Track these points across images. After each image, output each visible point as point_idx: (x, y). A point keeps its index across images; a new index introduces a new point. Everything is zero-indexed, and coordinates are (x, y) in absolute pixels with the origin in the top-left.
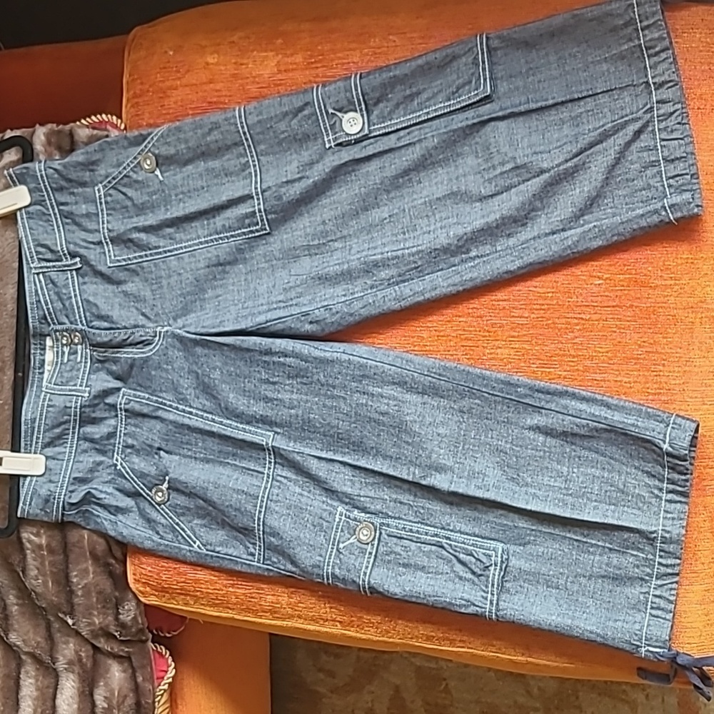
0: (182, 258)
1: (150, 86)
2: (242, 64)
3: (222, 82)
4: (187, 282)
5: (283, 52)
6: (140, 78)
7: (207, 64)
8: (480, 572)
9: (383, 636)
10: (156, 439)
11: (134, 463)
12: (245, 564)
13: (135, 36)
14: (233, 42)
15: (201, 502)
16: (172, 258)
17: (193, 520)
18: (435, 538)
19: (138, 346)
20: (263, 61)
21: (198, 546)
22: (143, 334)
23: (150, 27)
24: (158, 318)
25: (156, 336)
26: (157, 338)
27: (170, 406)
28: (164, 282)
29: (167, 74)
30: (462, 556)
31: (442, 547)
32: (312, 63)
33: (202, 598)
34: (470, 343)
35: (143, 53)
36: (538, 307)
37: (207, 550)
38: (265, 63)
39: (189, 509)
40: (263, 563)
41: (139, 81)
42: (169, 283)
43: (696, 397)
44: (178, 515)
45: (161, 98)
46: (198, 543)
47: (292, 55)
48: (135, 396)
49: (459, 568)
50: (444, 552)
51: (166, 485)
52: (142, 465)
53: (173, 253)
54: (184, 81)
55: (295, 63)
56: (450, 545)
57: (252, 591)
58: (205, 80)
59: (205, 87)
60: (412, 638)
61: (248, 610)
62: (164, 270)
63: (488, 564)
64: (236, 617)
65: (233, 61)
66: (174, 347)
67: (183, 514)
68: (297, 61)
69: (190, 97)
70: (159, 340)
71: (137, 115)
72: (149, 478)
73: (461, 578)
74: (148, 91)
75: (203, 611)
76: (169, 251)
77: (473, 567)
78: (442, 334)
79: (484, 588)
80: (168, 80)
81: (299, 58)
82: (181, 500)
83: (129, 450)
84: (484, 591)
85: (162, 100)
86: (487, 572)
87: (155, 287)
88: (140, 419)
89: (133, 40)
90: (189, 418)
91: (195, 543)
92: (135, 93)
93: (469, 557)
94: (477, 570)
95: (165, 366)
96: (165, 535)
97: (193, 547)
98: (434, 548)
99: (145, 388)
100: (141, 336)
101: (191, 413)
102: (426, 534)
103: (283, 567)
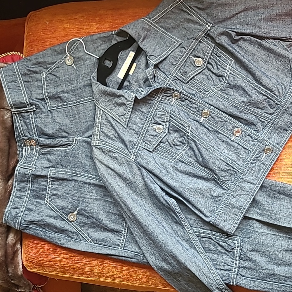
0: (86, 105)
1: (38, 37)
2: (81, 28)
3: (72, 36)
4: (89, 115)
5: (99, 23)
6: (33, 34)
7: (65, 28)
8: (230, 251)
10: (72, 190)
11: (57, 203)
13: (30, 16)
14: (76, 18)
15: (94, 220)
16: (80, 105)
17: (88, 229)
18: (208, 235)
19: (64, 146)
20: (91, 27)
21: (90, 241)
22: (67, 141)
23: (37, 12)
24: (74, 133)
25: (73, 142)
26: (74, 142)
27: (80, 174)
28: (77, 117)
29: (46, 32)
30: (221, 243)
31: (212, 239)
32: (113, 28)
35: (34, 23)
37: (95, 243)
38: (92, 28)
39: (87, 224)
40: (123, 249)
41: (32, 35)
42: (79, 117)
43: (285, 175)
44: (81, 227)
45: (43, 42)
46: (90, 240)
47: (104, 24)
48: (58, 171)
49: (219, 248)
50: (212, 241)
51: (76, 212)
52: (62, 203)
53: (81, 103)
54: (54, 35)
55: (105, 28)
56: (215, 238)
58: (63, 35)
59: (63, 38)
62: (76, 111)
63: (234, 247)
64: (73, 277)
65: (77, 27)
67: (83, 226)
68: (106, 27)
69: (56, 42)
70: (75, 144)
71: (32, 50)
72: (67, 209)
73: (221, 252)
74: (37, 40)
76: (78, 102)
77: (227, 248)
79: (232, 257)
80: (46, 35)
81: (107, 26)
82: (83, 219)
83: (54, 197)
84: (232, 259)
85: (43, 43)
86: (234, 251)
87: (72, 119)
88: (61, 181)
89: (29, 18)
91: (89, 240)
92: (30, 41)
93: (224, 244)
94: (228, 249)
95: (77, 156)
96: (73, 236)
97: (88, 242)
98: (207, 239)
99: (65, 167)
100: (66, 141)
102: (203, 233)
103: (134, 250)
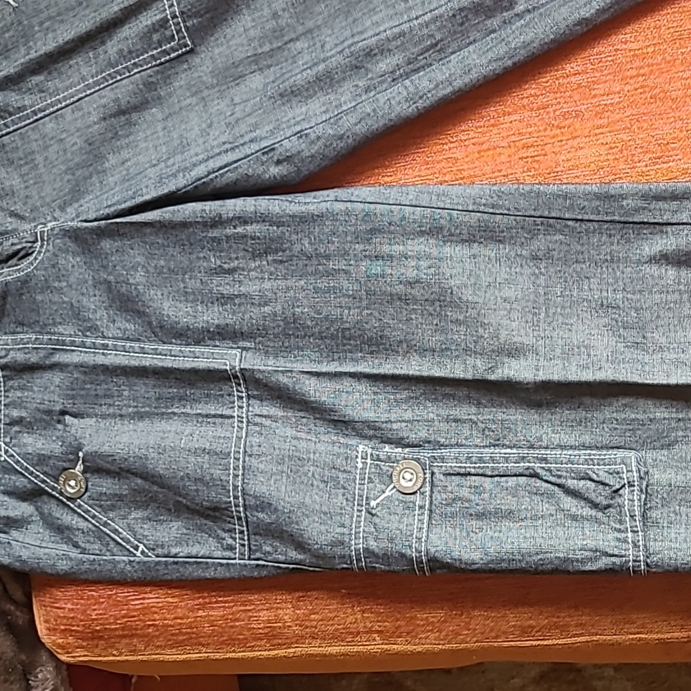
0: (62, 116)
4: (75, 148)
8: (605, 503)
9: (449, 643)
10: (56, 398)
11: (25, 445)
12: (222, 565)
15: (139, 481)
16: (47, 118)
17: (129, 514)
18: (522, 464)
19: (10, 263)
21: (143, 552)
22: (16, 241)
24: (35, 214)
25: (36, 241)
26: (39, 243)
27: (73, 343)
28: (39, 159)
30: (571, 483)
31: (535, 475)
33: (157, 637)
34: (531, 152)
36: (634, 72)
37: (157, 556)
39: (120, 497)
40: (249, 559)
42: (46, 158)
44: (105, 510)
46: (141, 547)
48: (15, 342)
49: (568, 503)
50: (539, 483)
51: (79, 467)
52: (39, 445)
53: (47, 112)
56: (549, 470)
57: (234, 609)
60: (497, 637)
61: (232, 642)
62: (36, 140)
63: (618, 487)
66: (67, 251)
67: (112, 508)
70: (42, 246)
72: (51, 462)
73: (574, 518)
75: (161, 658)
76: (41, 110)
77: (593, 496)
78: (485, 147)
79: (618, 526)
82: (105, 485)
83: (16, 428)
84: (619, 531)
86: (619, 500)
87: (25, 169)
88: (26, 376)
90: (103, 354)
91: (136, 548)
93: (583, 482)
94: (599, 500)
95: (56, 284)
96: (88, 546)
97: (135, 555)
98: (522, 480)
99: (29, 326)
100: (13, 244)
101: (105, 347)
102: (507, 460)
103: (282, 558)
